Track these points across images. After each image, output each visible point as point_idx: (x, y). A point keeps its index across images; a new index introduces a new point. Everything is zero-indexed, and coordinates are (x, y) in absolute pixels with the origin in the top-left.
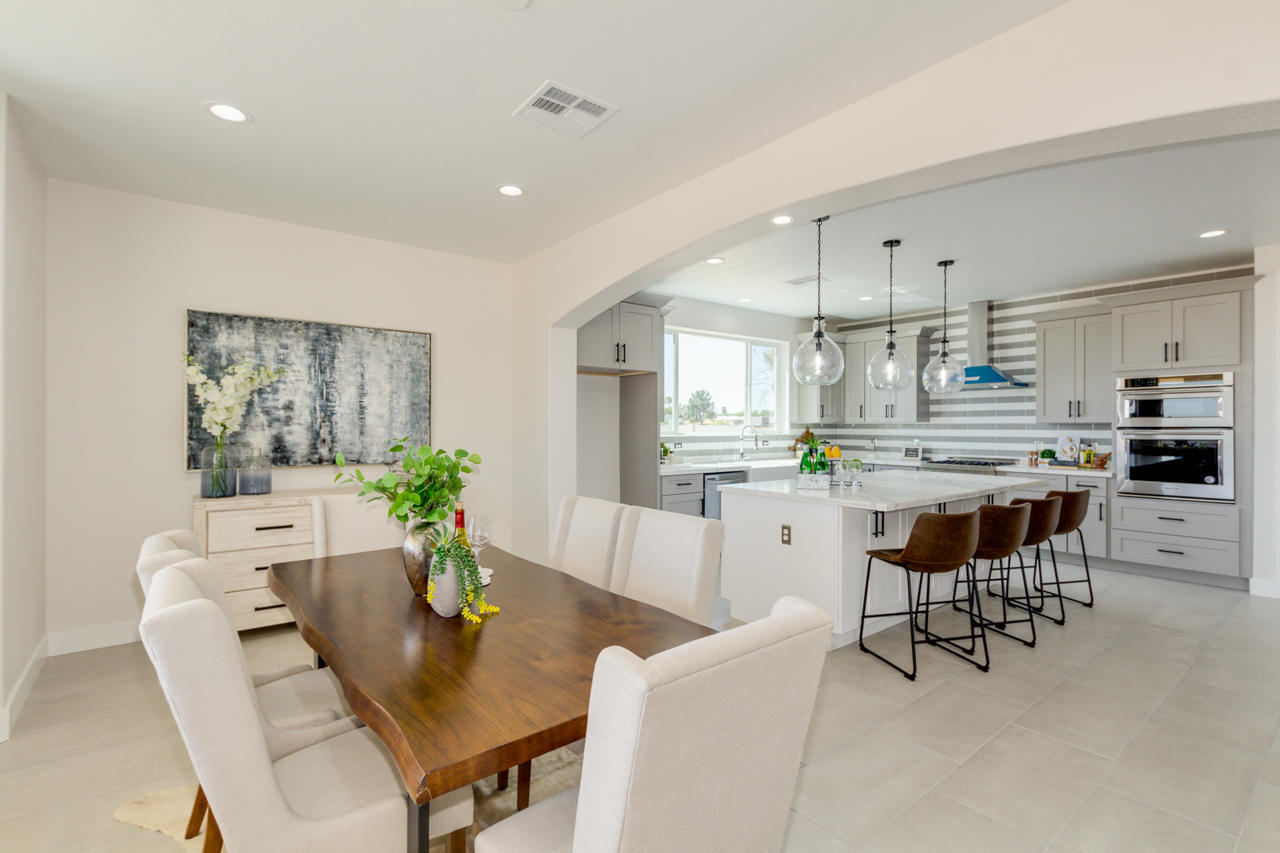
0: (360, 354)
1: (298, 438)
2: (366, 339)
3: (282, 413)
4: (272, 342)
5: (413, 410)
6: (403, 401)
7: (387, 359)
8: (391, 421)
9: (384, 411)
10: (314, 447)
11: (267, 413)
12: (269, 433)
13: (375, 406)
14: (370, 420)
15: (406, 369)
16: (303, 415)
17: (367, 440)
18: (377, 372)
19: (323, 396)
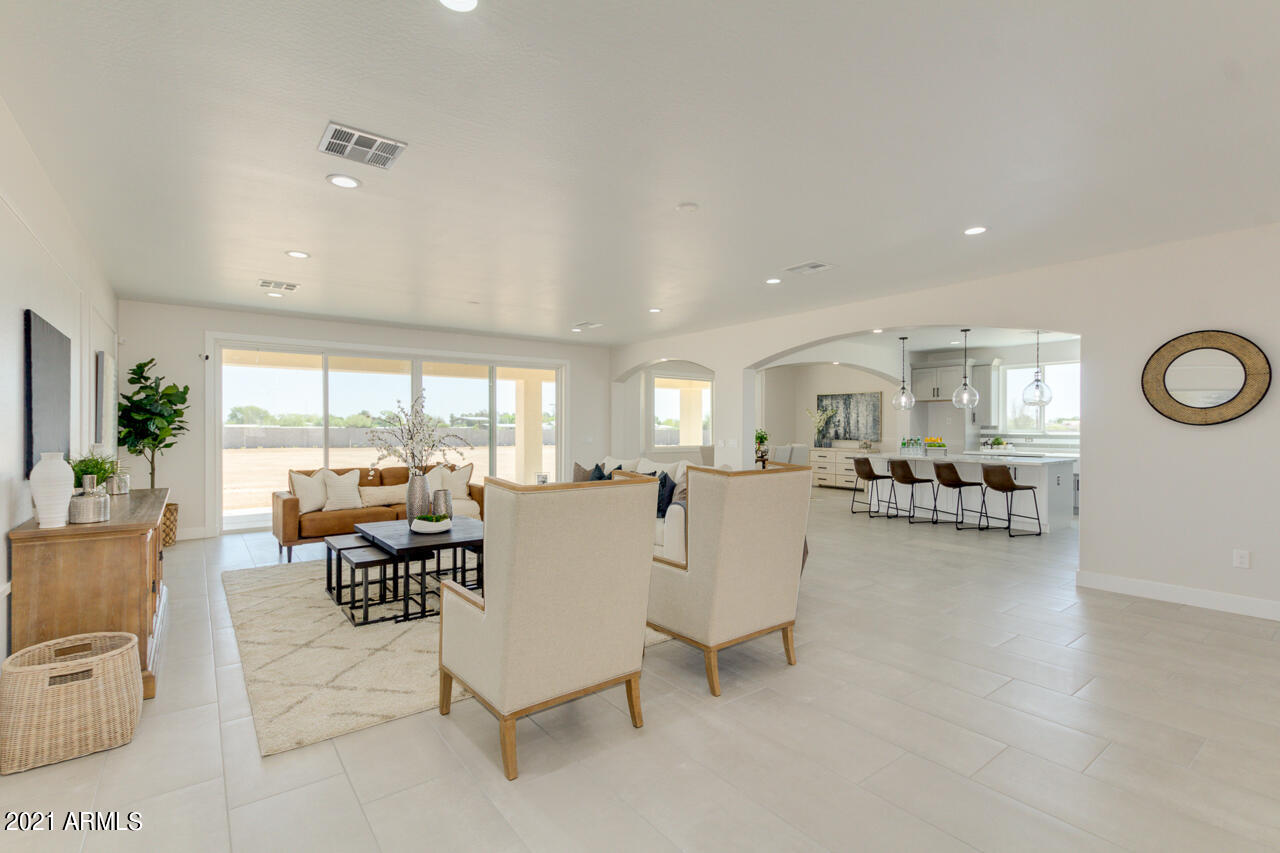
0: (857, 402)
1: (841, 431)
2: (859, 397)
4: (834, 402)
5: (874, 422)
6: (871, 419)
7: (865, 403)
8: (867, 426)
9: (864, 422)
10: (845, 435)
13: (862, 421)
14: (860, 425)
15: (873, 407)
16: (842, 424)
17: (859, 432)
18: (862, 408)
19: (847, 418)
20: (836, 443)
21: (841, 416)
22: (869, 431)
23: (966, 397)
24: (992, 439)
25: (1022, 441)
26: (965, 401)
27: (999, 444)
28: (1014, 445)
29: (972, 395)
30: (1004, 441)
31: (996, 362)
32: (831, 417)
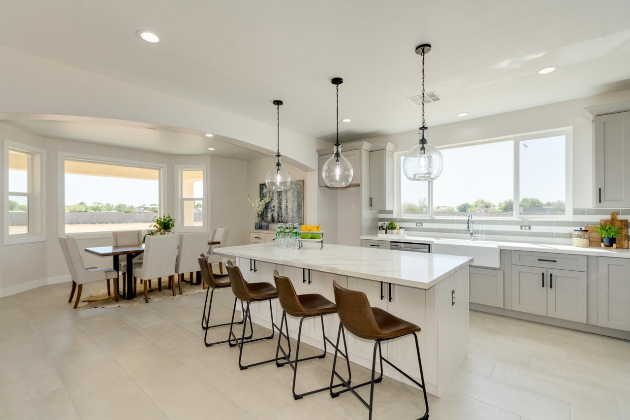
1: (276, 215)
3: (273, 208)
5: (298, 207)
6: (296, 204)
7: (292, 191)
8: (293, 211)
9: (291, 207)
10: (278, 217)
11: (271, 208)
12: (271, 213)
13: (290, 206)
14: (289, 210)
15: (296, 193)
16: (276, 209)
17: (288, 216)
19: (280, 203)
20: (272, 226)
21: (275, 203)
22: (295, 215)
23: (338, 172)
24: (387, 223)
25: (413, 225)
26: (338, 178)
27: (393, 228)
28: (406, 229)
29: (345, 169)
30: (397, 225)
31: (389, 147)
32: (269, 203)
